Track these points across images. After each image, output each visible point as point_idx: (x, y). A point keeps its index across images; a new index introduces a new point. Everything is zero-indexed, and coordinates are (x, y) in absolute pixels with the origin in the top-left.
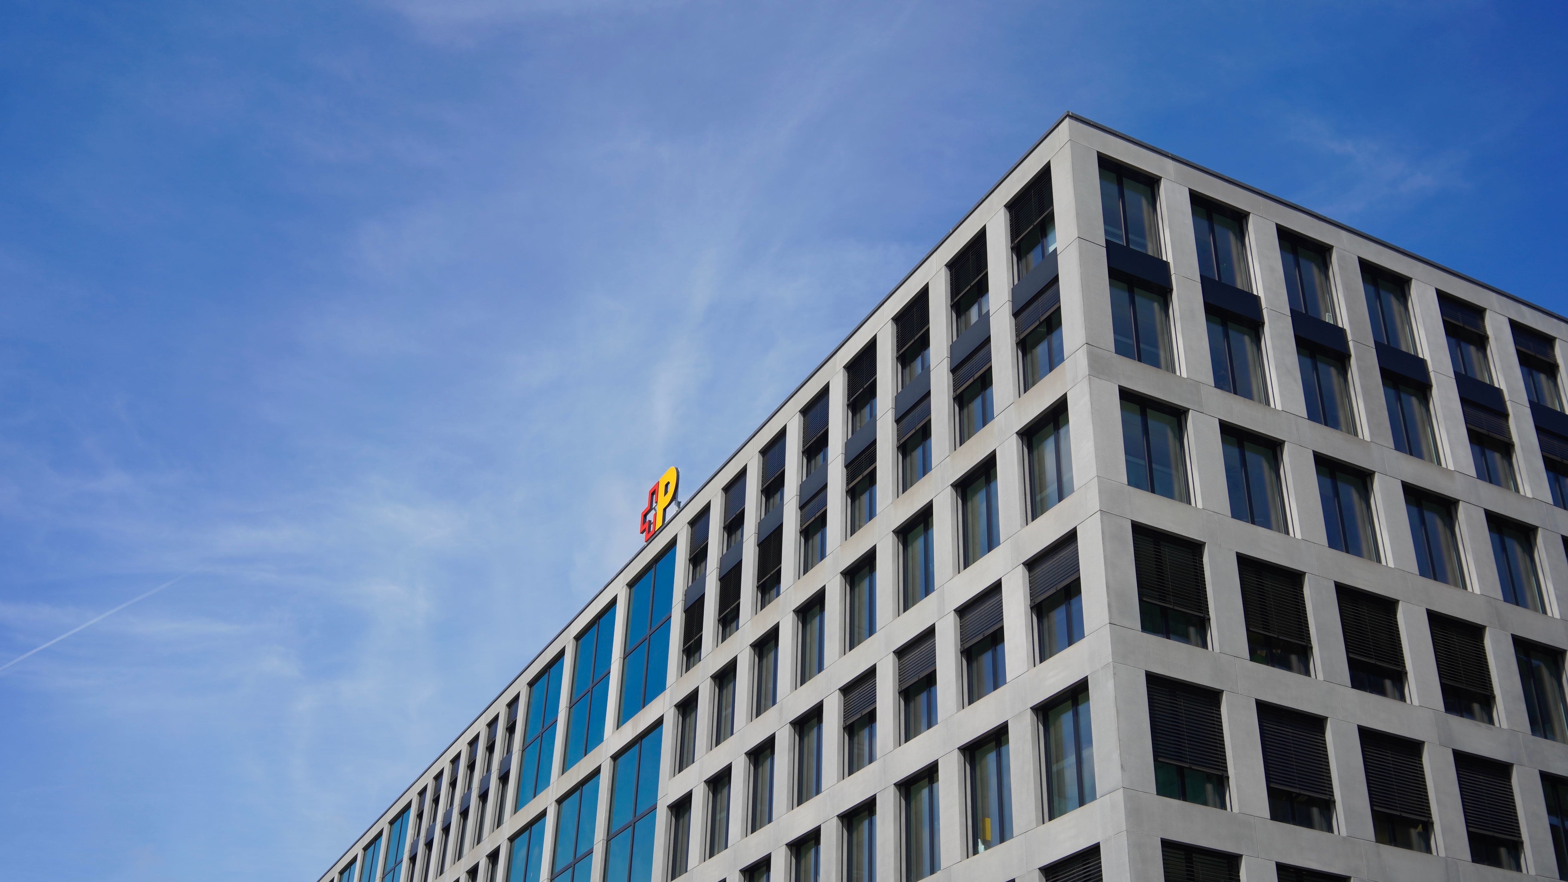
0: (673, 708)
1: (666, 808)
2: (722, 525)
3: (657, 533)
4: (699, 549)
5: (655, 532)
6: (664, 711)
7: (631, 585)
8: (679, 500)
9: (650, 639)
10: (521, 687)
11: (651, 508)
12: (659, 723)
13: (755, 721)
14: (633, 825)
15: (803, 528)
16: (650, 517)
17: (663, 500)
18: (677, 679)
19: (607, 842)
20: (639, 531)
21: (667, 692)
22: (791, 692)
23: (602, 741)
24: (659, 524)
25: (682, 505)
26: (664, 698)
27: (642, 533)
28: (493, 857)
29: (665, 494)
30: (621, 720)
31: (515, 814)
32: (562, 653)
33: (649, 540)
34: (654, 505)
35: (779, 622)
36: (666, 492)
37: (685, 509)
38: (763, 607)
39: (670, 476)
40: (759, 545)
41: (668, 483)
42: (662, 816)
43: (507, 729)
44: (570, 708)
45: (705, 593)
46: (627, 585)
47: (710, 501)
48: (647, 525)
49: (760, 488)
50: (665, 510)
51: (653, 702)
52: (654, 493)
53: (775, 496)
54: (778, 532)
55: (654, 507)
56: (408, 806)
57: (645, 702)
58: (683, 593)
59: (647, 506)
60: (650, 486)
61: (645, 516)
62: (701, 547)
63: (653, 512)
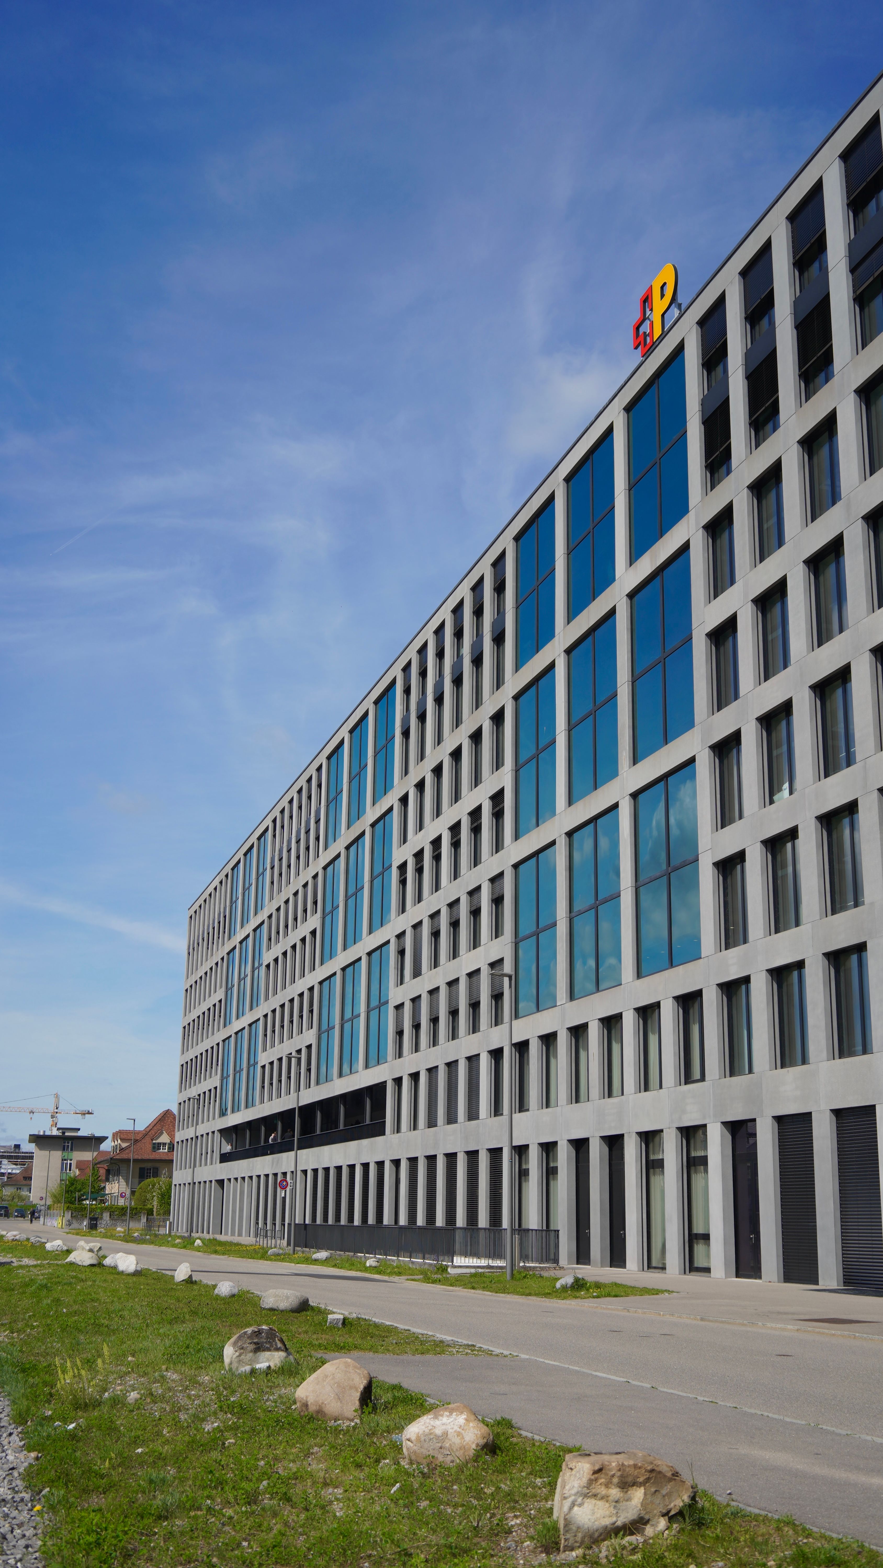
0: (701, 531)
1: (704, 637)
2: (744, 315)
3: (657, 343)
4: (715, 349)
5: (654, 343)
6: (689, 535)
7: (628, 409)
8: (679, 301)
9: (660, 462)
10: (507, 543)
11: (644, 319)
12: (685, 548)
13: (811, 525)
14: (663, 661)
15: (857, 294)
16: (645, 328)
17: (659, 305)
18: (702, 498)
19: (633, 683)
20: (632, 346)
21: (692, 514)
22: (860, 483)
23: (614, 580)
24: (657, 332)
25: (683, 307)
26: (688, 524)
27: (636, 348)
28: (498, 718)
29: (662, 298)
30: (634, 556)
31: (516, 672)
32: (551, 498)
33: (647, 354)
34: (648, 312)
35: (835, 408)
36: (662, 296)
37: (690, 308)
38: (807, 399)
39: (667, 275)
40: (797, 327)
41: (665, 284)
42: (700, 648)
43: (494, 589)
44: (568, 554)
45: (729, 396)
46: (623, 409)
47: (724, 291)
48: (641, 339)
49: (792, 261)
50: (663, 315)
51: (674, 527)
52: (647, 300)
53: (809, 269)
54: (823, 307)
55: (648, 317)
56: (393, 683)
57: (662, 531)
58: (699, 403)
59: (640, 316)
60: (641, 293)
61: (637, 328)
62: (717, 347)
63: (648, 322)
